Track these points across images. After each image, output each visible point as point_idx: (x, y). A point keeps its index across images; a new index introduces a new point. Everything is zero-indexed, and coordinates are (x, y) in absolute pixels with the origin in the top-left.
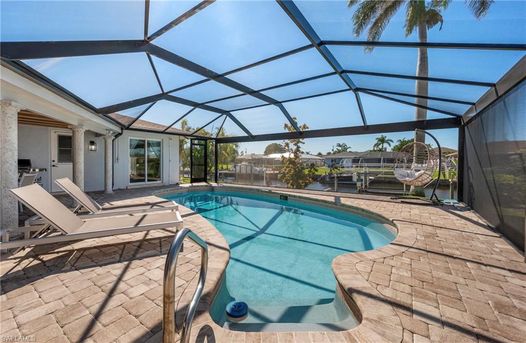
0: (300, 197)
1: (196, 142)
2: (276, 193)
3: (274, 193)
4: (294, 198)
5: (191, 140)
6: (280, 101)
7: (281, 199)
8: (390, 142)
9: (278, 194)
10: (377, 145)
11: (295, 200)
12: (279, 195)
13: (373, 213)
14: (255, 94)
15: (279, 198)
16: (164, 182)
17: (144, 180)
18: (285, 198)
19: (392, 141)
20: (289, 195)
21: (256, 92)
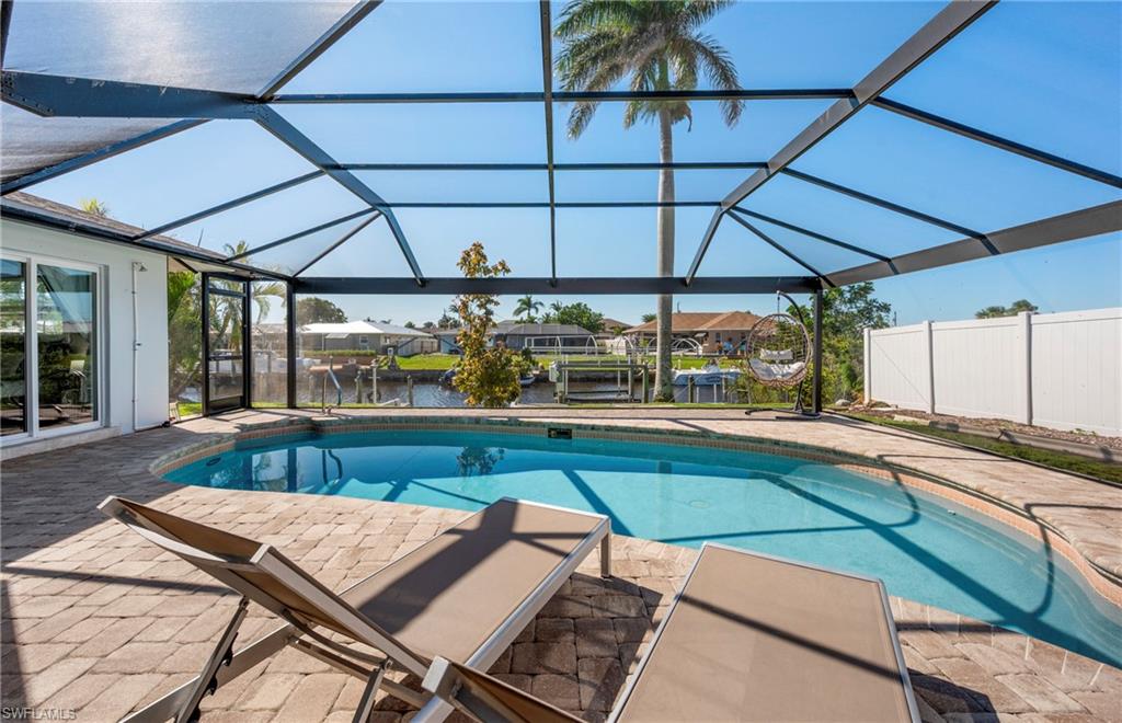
0: (609, 429)
1: (219, 284)
2: (536, 424)
3: (529, 424)
4: (591, 432)
5: (205, 275)
6: (388, 202)
7: (550, 436)
8: (538, 306)
9: (543, 425)
10: (518, 312)
11: (598, 436)
12: (546, 429)
13: (804, 447)
14: (335, 172)
15: (545, 435)
16: (113, 422)
17: (22, 425)
18: (563, 433)
19: (541, 304)
20: (579, 427)
21: (338, 167)
